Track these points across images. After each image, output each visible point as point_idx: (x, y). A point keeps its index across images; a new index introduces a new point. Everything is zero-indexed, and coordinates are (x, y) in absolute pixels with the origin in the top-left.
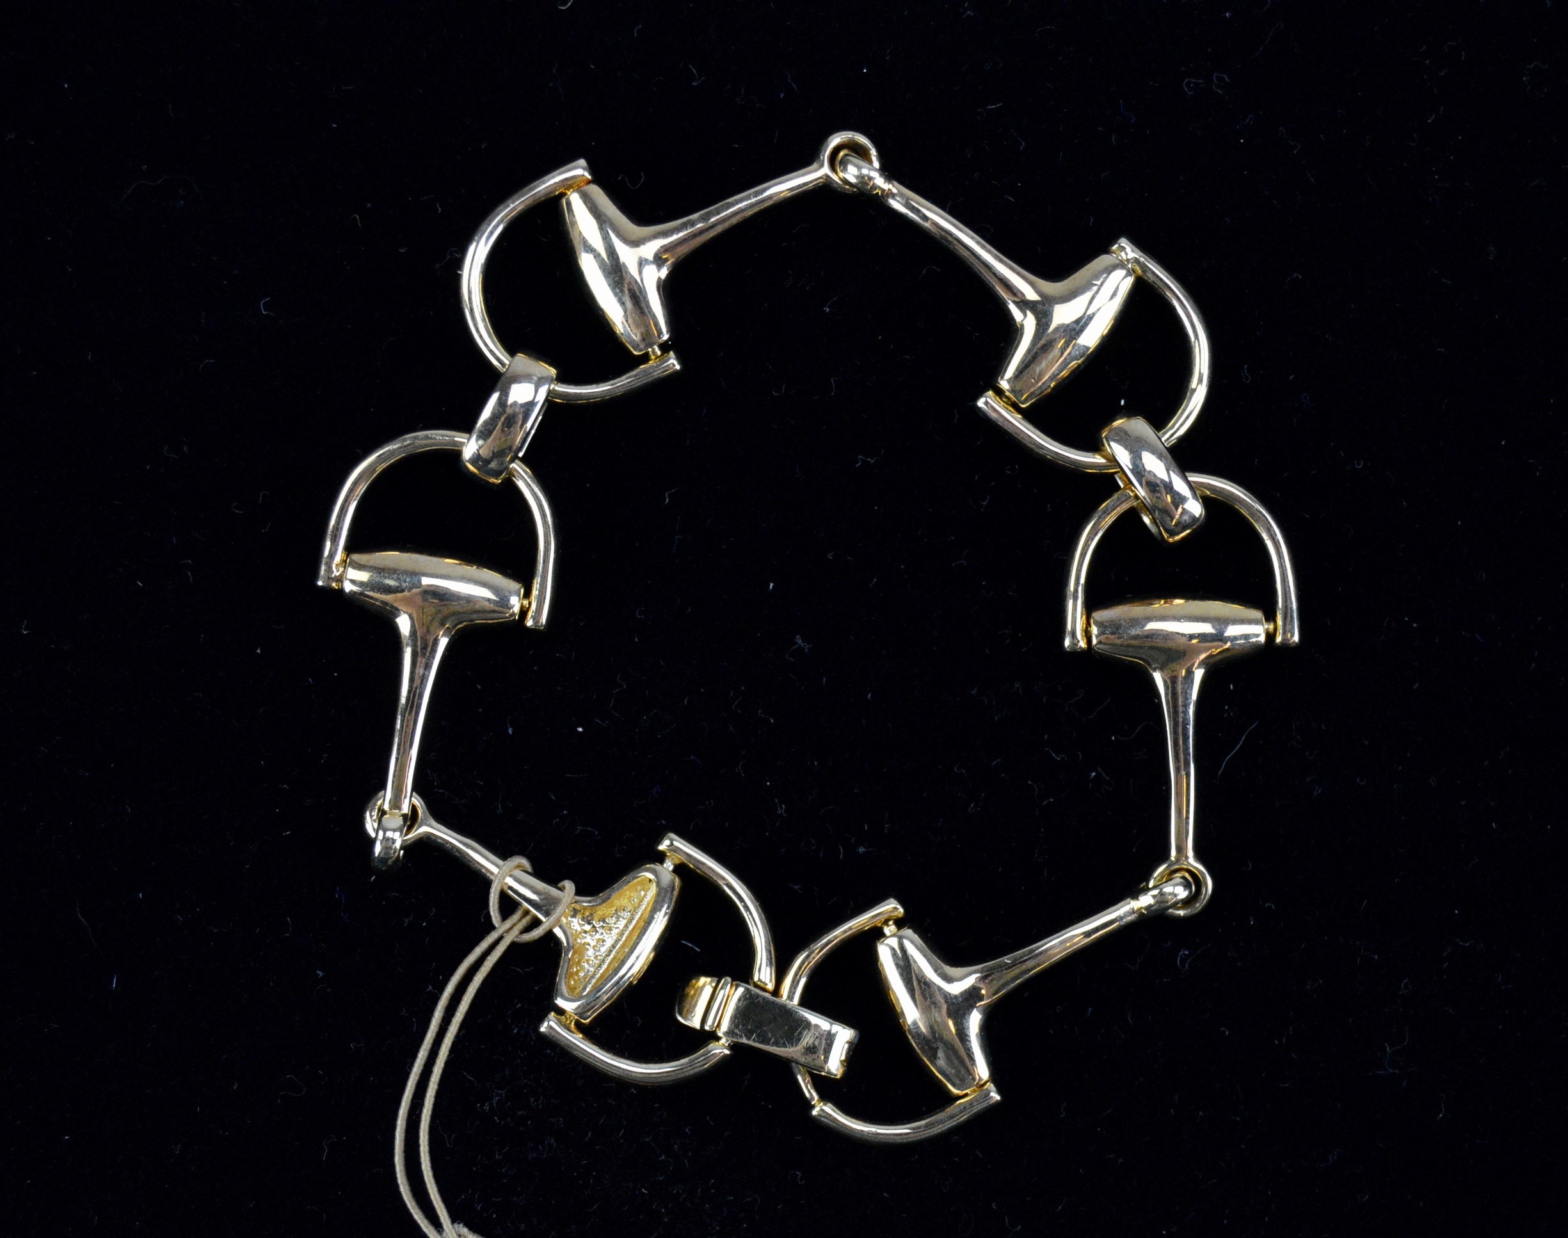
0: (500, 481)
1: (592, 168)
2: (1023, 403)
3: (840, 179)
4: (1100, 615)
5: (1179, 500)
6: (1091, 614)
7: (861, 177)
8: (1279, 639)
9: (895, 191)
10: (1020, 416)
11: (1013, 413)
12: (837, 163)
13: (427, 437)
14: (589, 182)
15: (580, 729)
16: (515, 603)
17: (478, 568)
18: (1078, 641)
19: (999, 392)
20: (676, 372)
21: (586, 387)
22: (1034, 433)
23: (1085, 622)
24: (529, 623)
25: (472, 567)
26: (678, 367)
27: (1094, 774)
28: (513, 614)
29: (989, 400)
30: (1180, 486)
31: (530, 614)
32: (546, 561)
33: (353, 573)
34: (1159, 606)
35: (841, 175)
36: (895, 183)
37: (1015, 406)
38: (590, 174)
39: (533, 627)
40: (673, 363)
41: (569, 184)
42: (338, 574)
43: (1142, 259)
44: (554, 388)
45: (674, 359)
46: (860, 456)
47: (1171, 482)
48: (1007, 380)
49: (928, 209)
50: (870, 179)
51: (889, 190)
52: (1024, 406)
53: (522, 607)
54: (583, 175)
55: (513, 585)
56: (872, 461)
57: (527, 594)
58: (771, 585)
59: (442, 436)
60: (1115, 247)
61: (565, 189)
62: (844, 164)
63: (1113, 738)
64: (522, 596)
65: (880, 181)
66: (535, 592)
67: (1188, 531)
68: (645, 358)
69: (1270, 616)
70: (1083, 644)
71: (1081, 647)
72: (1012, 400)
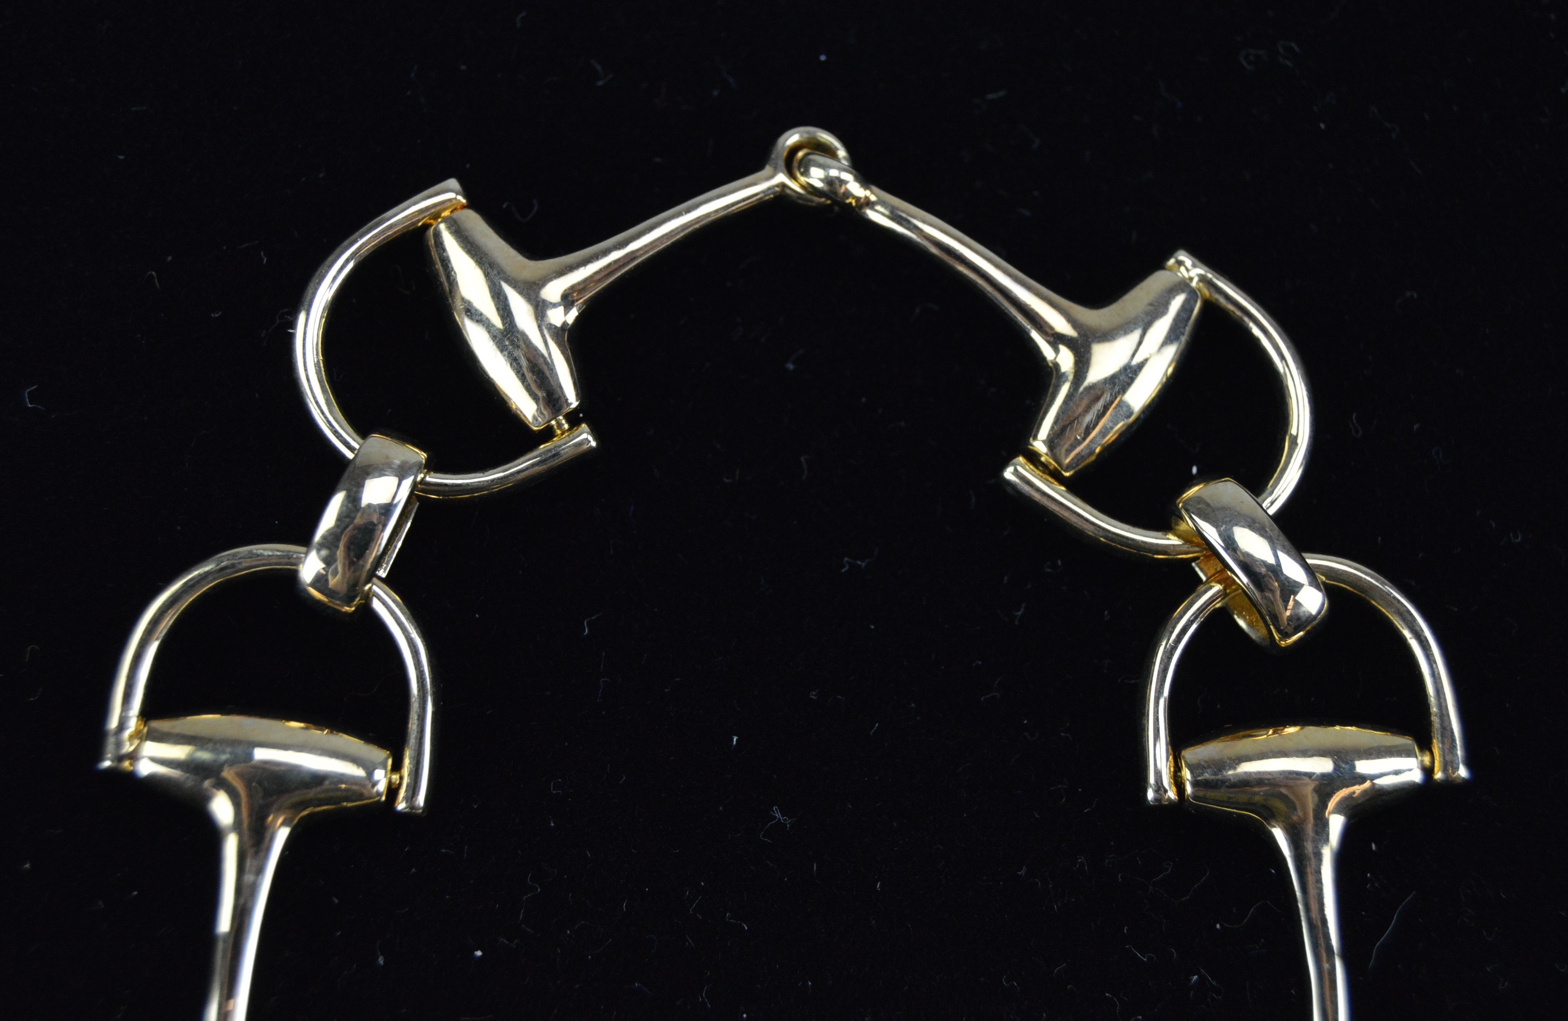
0: (353, 609)
1: (467, 191)
2: (1066, 471)
3: (802, 187)
4: (1192, 754)
5: (1291, 588)
6: (1180, 754)
7: (830, 181)
8: (1438, 775)
9: (873, 198)
10: (1063, 488)
11: (1053, 483)
12: (795, 164)
13: (251, 555)
14: (464, 207)
15: (479, 953)
16: (380, 776)
17: (332, 732)
18: (1166, 791)
19: (1033, 458)
20: (592, 450)
21: (469, 476)
22: (1084, 510)
23: (1172, 764)
24: (401, 806)
25: (323, 730)
26: (593, 444)
27: (1195, 977)
28: (379, 794)
29: (1019, 469)
30: (1292, 569)
31: (402, 793)
32: (422, 718)
33: (152, 749)
34: (1266, 737)
35: (803, 179)
36: (874, 188)
37: (1056, 475)
38: (465, 197)
39: (407, 810)
40: (585, 437)
41: (435, 214)
42: (132, 749)
43: (1210, 276)
44: (423, 479)
45: (588, 433)
46: (846, 559)
47: (1279, 564)
48: (1044, 442)
49: (924, 222)
50: (843, 182)
51: (866, 198)
52: (1067, 474)
53: (390, 784)
54: (455, 199)
55: (378, 754)
56: (863, 565)
57: (397, 767)
58: (735, 740)
59: (272, 550)
60: (1172, 262)
61: (430, 219)
62: (805, 167)
63: (1218, 926)
64: (389, 768)
65: (856, 189)
66: (407, 762)
67: (1301, 633)
68: (547, 434)
69: (1425, 744)
70: (1172, 795)
71: (1169, 798)
72: (1051, 467)
